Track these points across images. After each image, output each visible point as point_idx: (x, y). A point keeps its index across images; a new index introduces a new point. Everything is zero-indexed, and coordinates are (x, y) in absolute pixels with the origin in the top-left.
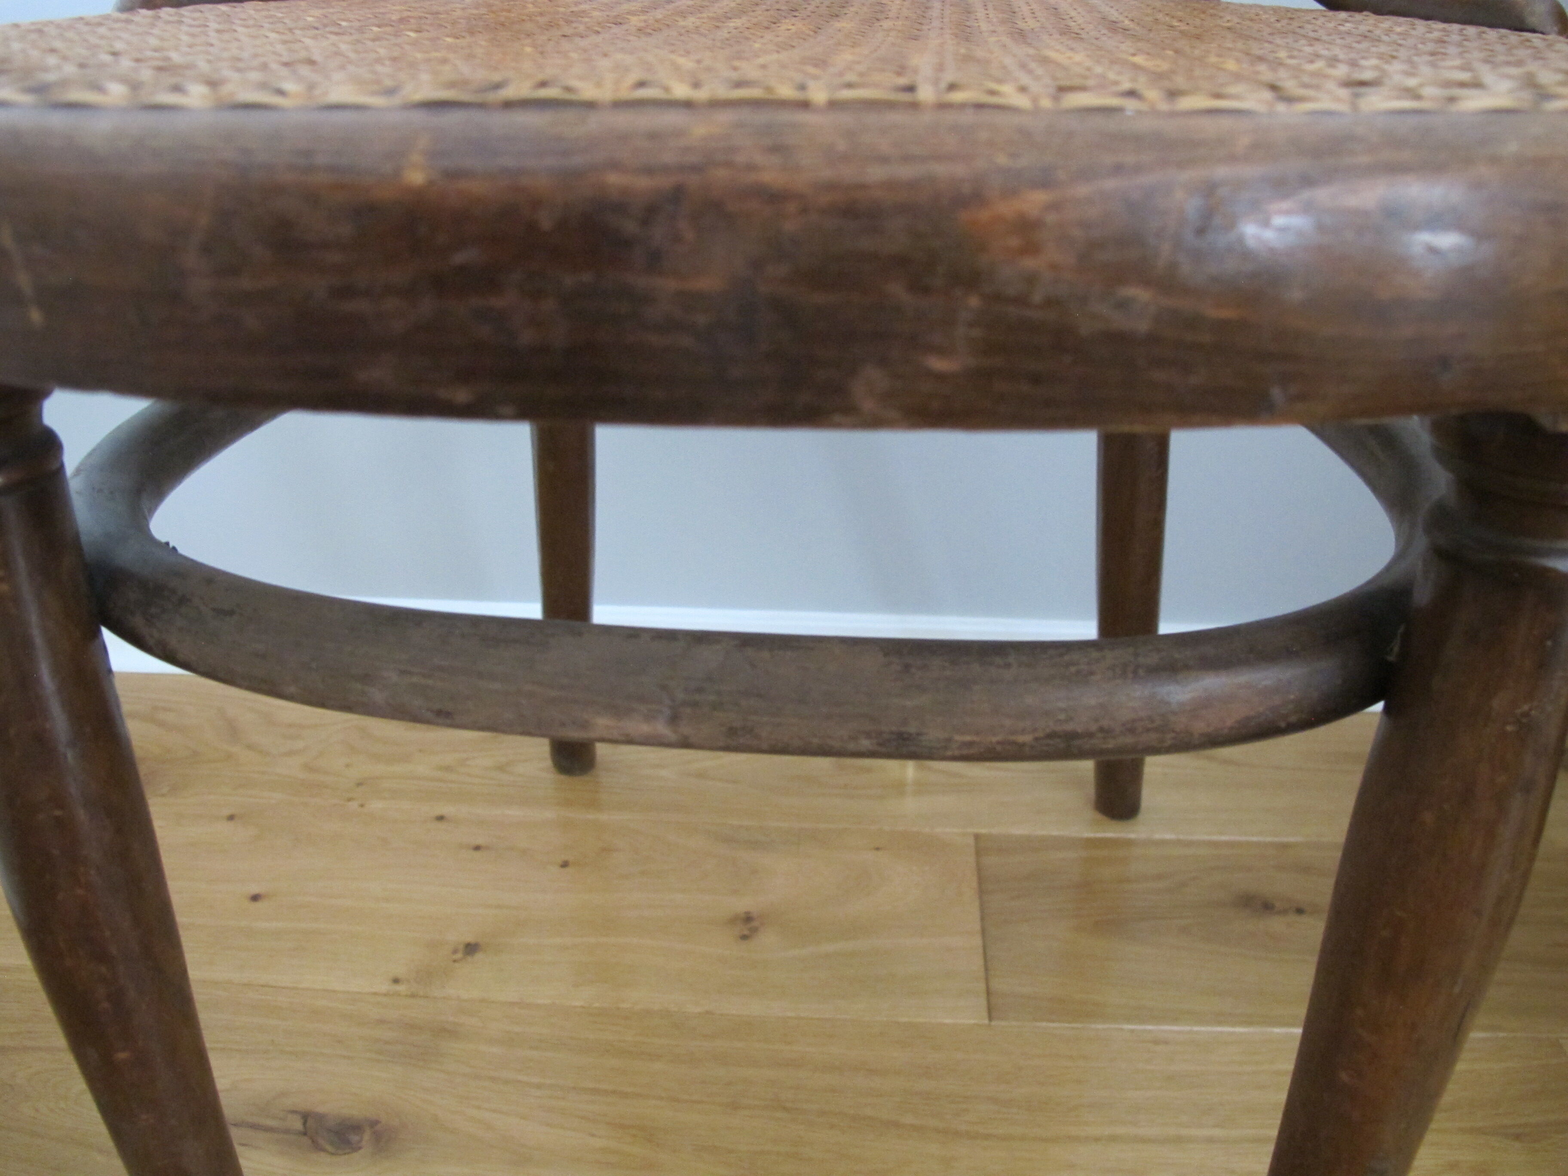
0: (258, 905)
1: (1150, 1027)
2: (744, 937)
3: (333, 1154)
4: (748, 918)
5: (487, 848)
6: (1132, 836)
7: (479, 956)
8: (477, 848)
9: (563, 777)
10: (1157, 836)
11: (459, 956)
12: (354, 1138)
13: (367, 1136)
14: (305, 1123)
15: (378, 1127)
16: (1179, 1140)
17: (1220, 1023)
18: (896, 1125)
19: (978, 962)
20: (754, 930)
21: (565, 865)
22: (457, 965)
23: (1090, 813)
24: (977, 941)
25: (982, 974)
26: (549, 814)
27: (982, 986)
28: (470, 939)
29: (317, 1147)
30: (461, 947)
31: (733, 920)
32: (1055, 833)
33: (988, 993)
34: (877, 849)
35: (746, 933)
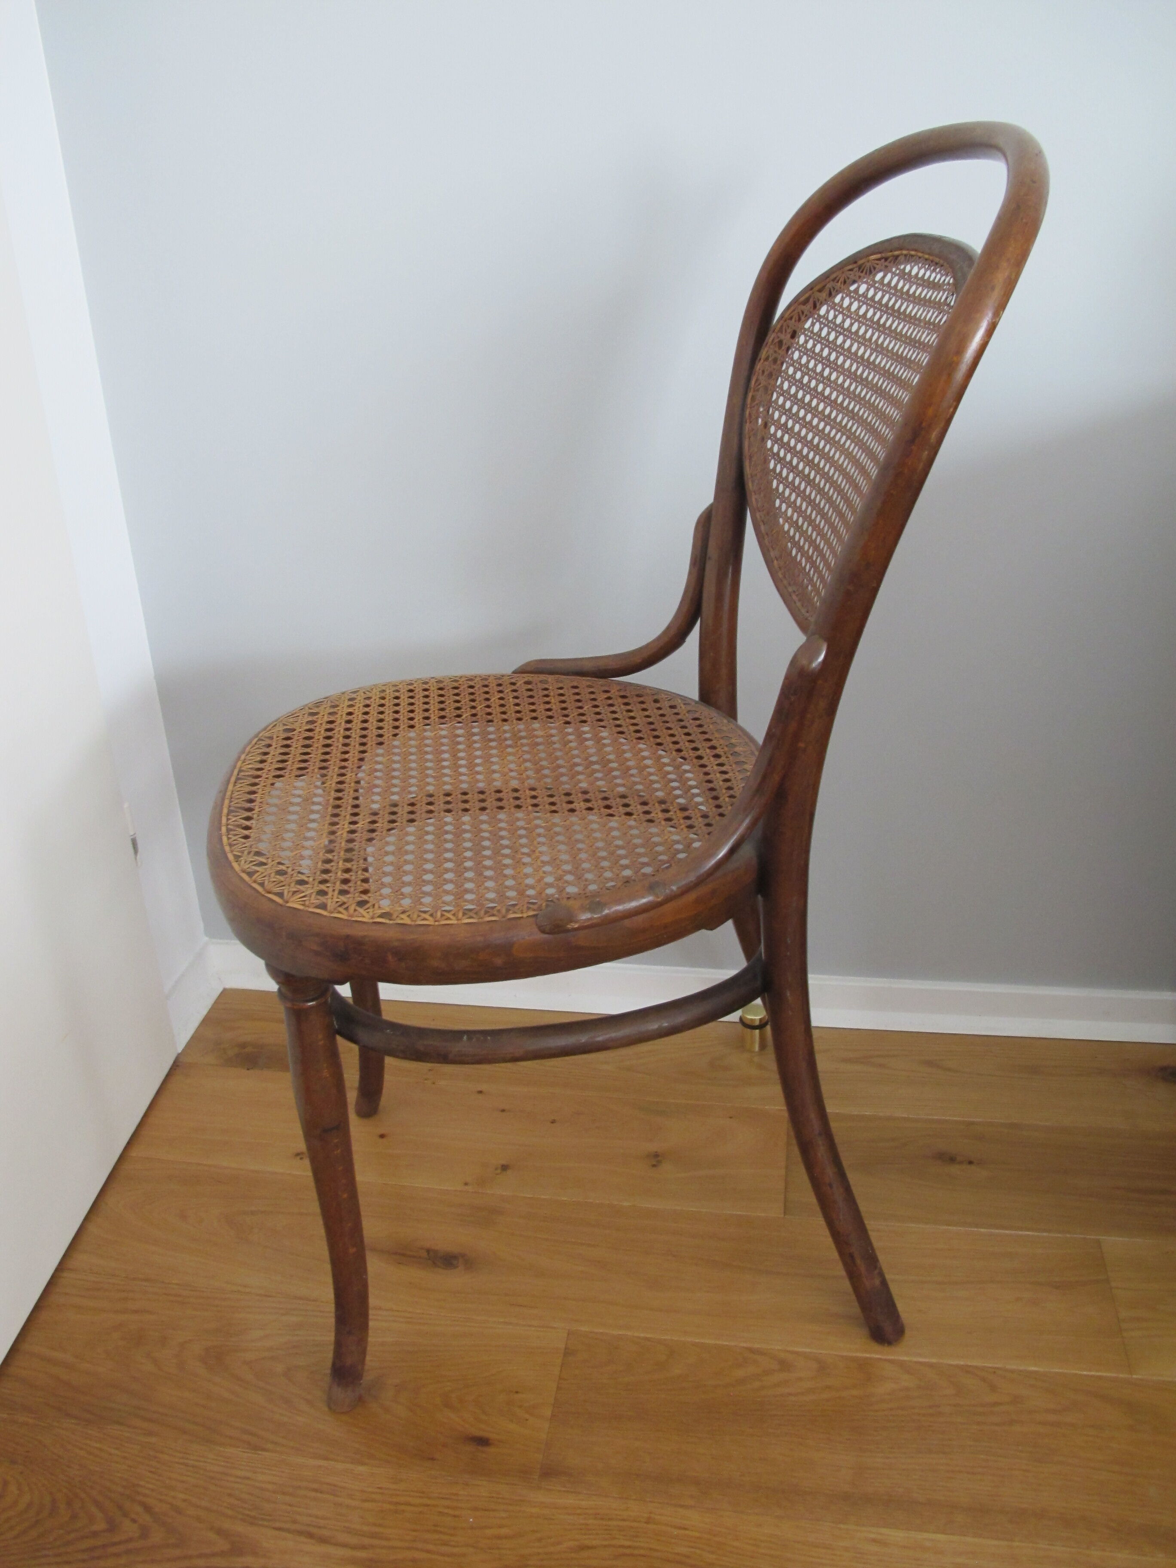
0: (384, 1140)
2: (654, 1166)
3: (443, 1268)
4: (656, 1155)
5: (509, 1111)
7: (509, 1172)
8: (503, 1111)
11: (499, 1171)
12: (455, 1262)
13: (461, 1261)
14: (428, 1254)
15: (466, 1257)
19: (782, 1184)
20: (659, 1162)
22: (497, 1176)
24: (783, 1172)
25: (783, 1190)
27: (783, 1198)
28: (503, 1162)
29: (435, 1264)
30: (500, 1167)
31: (648, 1156)
33: (786, 1200)
34: (731, 1117)
35: (654, 1163)
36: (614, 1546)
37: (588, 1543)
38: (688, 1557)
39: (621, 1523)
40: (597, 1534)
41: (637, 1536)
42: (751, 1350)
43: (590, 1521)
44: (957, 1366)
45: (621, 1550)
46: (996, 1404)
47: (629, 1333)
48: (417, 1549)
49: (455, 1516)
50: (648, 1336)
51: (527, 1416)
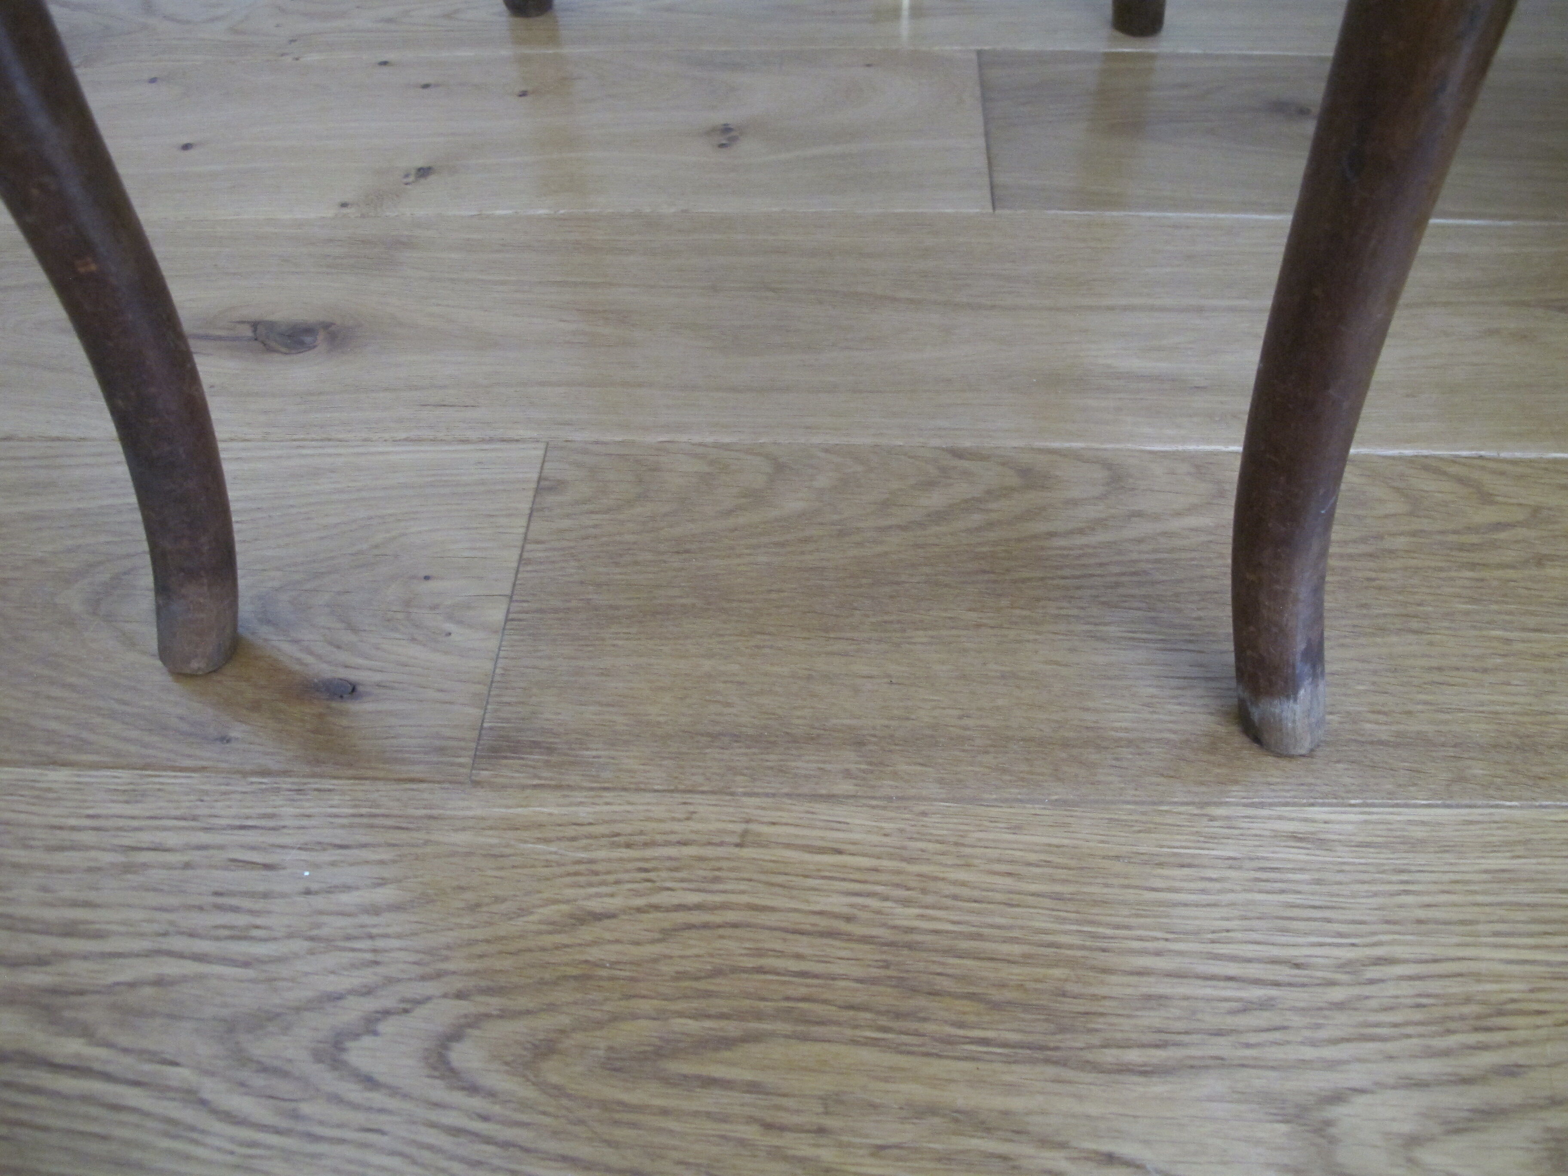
0: (187, 153)
1: (1170, 214)
2: (722, 146)
3: (286, 354)
4: (726, 129)
5: (437, 85)
6: (1153, 50)
7: (432, 178)
8: (426, 86)
9: (519, 20)
10: (1181, 51)
11: (411, 179)
12: (308, 339)
13: (321, 336)
14: (255, 331)
15: (333, 328)
16: (1200, 310)
17: (1245, 211)
18: (894, 299)
19: (981, 162)
20: (734, 139)
21: (523, 94)
22: (408, 187)
23: (1107, 31)
24: (981, 142)
25: (986, 170)
26: (506, 52)
27: (986, 180)
28: (421, 164)
29: (270, 350)
30: (413, 172)
31: (711, 132)
32: (1068, 48)
33: (992, 187)
34: (869, 65)
35: (724, 142)
36: (656, 908)
37: (595, 905)
38: (849, 919)
39: (672, 851)
40: (617, 882)
41: (716, 880)
42: (958, 453)
43: (602, 854)
44: (1401, 458)
45: (681, 917)
46: (1499, 526)
47: (684, 438)
48: (170, 954)
49: (267, 867)
50: (726, 439)
51: (449, 626)
